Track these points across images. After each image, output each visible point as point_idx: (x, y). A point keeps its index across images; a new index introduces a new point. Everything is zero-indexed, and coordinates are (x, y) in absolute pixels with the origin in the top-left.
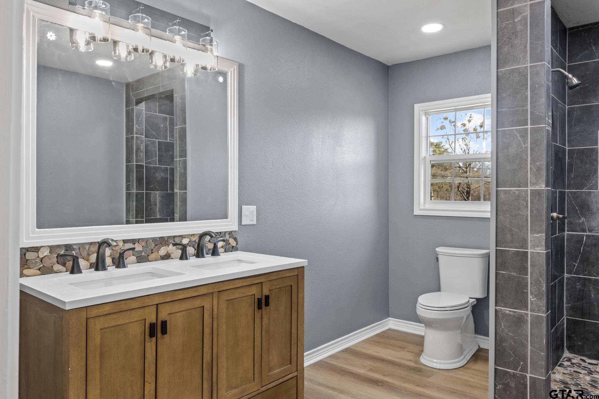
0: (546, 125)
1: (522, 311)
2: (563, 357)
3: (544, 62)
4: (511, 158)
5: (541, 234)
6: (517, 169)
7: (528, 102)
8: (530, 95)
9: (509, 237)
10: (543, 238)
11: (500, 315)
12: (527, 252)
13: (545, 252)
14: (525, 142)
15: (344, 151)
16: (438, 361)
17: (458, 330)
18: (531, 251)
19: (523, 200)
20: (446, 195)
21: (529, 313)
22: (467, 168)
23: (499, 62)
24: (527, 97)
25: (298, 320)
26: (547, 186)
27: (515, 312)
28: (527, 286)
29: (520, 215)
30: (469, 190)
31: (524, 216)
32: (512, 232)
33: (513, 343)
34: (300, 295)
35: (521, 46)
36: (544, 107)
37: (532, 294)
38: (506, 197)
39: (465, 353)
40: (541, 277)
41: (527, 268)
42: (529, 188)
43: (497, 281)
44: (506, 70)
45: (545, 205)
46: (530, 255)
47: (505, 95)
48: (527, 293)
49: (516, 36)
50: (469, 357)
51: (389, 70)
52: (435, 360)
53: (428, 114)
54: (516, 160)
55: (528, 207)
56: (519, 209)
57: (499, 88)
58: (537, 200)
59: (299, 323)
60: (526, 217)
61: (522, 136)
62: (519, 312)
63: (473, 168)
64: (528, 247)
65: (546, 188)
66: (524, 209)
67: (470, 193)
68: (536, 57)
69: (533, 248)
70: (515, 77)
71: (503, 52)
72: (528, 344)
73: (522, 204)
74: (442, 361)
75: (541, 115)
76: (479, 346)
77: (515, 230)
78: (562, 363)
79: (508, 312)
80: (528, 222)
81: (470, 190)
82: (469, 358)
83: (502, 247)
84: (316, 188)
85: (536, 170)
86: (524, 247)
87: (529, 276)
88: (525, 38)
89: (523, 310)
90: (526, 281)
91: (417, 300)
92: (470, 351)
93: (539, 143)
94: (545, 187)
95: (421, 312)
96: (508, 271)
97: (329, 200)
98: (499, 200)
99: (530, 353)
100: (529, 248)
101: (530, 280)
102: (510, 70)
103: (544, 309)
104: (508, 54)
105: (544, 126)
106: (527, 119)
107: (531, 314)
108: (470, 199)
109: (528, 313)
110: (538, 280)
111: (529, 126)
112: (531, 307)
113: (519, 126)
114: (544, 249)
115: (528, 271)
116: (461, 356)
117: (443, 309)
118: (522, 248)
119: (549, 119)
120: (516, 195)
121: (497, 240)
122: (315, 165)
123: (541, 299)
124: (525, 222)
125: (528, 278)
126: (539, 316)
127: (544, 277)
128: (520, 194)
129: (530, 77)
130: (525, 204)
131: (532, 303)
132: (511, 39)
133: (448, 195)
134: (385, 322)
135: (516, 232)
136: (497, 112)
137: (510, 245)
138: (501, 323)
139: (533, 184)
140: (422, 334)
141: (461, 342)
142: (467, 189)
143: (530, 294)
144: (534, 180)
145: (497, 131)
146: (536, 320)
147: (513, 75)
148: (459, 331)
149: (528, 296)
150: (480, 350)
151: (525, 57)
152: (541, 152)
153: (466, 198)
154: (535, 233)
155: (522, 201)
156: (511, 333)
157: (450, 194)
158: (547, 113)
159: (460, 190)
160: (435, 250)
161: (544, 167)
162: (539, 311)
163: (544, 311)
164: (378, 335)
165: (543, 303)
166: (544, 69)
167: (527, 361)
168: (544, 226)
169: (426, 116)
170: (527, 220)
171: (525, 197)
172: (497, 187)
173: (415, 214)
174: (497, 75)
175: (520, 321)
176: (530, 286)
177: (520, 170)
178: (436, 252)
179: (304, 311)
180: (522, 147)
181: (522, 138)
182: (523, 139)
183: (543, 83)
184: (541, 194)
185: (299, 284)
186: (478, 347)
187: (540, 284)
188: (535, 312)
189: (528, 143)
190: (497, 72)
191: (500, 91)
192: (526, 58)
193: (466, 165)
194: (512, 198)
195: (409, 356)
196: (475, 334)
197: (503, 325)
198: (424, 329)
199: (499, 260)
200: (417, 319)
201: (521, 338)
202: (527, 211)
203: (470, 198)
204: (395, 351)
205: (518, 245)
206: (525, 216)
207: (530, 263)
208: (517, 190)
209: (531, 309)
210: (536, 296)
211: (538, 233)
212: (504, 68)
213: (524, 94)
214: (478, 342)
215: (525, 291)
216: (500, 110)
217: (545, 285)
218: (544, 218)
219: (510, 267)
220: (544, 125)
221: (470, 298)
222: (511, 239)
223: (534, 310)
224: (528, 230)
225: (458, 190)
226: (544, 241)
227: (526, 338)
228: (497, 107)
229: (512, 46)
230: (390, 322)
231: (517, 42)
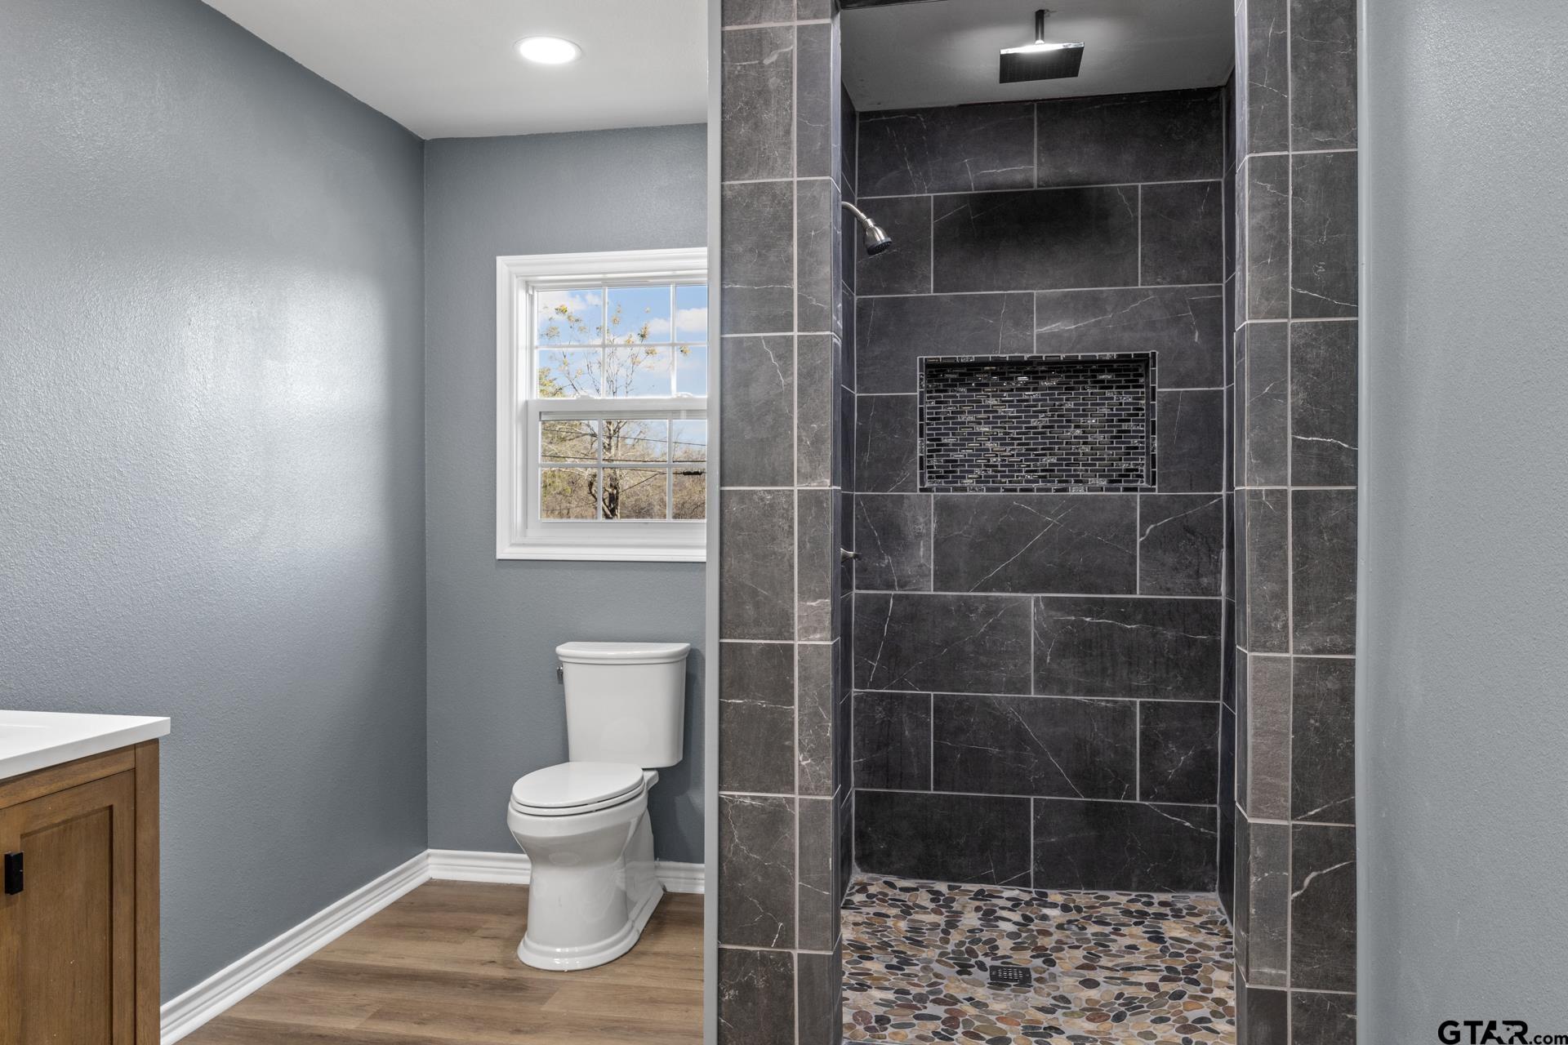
0: (833, 333)
1: (781, 795)
2: (850, 885)
3: (827, 178)
4: (754, 410)
5: (823, 600)
6: (767, 438)
7: (793, 271)
8: (798, 254)
9: (749, 610)
10: (826, 610)
11: (730, 811)
12: (792, 645)
13: (831, 643)
14: (787, 372)
15: (289, 372)
16: (567, 950)
17: (616, 860)
18: (800, 643)
19: (783, 517)
20: (560, 504)
21: (797, 797)
22: (610, 438)
23: (727, 162)
24: (790, 260)
25: (138, 918)
26: (834, 483)
27: (766, 799)
28: (792, 730)
29: (775, 553)
30: (615, 492)
31: (784, 557)
32: (757, 599)
33: (760, 879)
34: (143, 836)
35: (777, 128)
36: (827, 287)
37: (802, 750)
38: (743, 509)
39: (633, 914)
40: (823, 706)
41: (792, 687)
42: (796, 488)
43: (724, 726)
44: (743, 184)
45: (831, 529)
46: (799, 653)
47: (741, 249)
48: (792, 749)
49: (767, 103)
50: (641, 924)
51: (425, 152)
52: (558, 950)
53: (533, 288)
54: (766, 414)
55: (793, 534)
56: (774, 539)
57: (725, 228)
58: (815, 518)
59: (140, 928)
60: (788, 560)
61: (779, 357)
62: (775, 798)
63: (624, 438)
64: (793, 633)
65: (834, 487)
66: (785, 539)
67: (617, 498)
68: (811, 163)
69: (805, 634)
70: (765, 206)
71: (735, 137)
72: (794, 876)
73: (780, 527)
74: (576, 949)
75: (822, 307)
76: (664, 889)
77: (765, 592)
78: (849, 898)
79: (748, 801)
80: (793, 572)
81: (618, 493)
82: (644, 925)
83: (735, 638)
84: (197, 485)
85: (812, 443)
86: (786, 634)
87: (796, 707)
88: (786, 110)
89: (783, 793)
90: (790, 719)
91: (510, 792)
92: (645, 905)
93: (817, 376)
94: (831, 486)
95: (521, 824)
96: (748, 697)
97: (242, 521)
98: (727, 517)
99: (799, 897)
100: (796, 637)
101: (799, 716)
102: (753, 187)
103: (830, 782)
104: (749, 145)
105: (828, 336)
106: (792, 316)
107: (800, 799)
108: (619, 515)
109: (793, 798)
110: (817, 714)
111: (795, 333)
112: (800, 781)
113: (774, 331)
114: (829, 637)
115: (793, 693)
116: (624, 925)
117: (580, 810)
118: (780, 636)
119: (838, 319)
120: (765, 505)
121: (723, 619)
122: (192, 413)
123: (823, 758)
124: (786, 573)
125: (793, 710)
126: (818, 801)
127: (830, 705)
128: (776, 501)
129: (798, 208)
130: (786, 527)
131: (802, 770)
132: (755, 108)
133: (565, 504)
134: (416, 863)
135: (766, 597)
136: (722, 290)
137: (754, 631)
138: (732, 833)
139: (804, 477)
140: (522, 879)
141: (622, 886)
142: (610, 490)
143: (799, 751)
144: (807, 469)
145: (722, 339)
146: (813, 811)
147: (758, 199)
148: (620, 860)
149: (793, 756)
150: (668, 898)
151: (786, 158)
152: (821, 397)
153: (609, 513)
154: (808, 598)
155: (780, 520)
156: (756, 854)
157: (569, 503)
158: (835, 302)
159: (593, 492)
160: (555, 650)
161: (829, 435)
162: (818, 790)
163: (829, 788)
164: (396, 905)
165: (827, 769)
166: (827, 193)
167: (794, 918)
168: (829, 581)
169: (527, 291)
170: (792, 566)
171: (787, 510)
172: (722, 485)
173: (499, 556)
174: (722, 196)
175: (776, 818)
176: (799, 729)
177: (775, 441)
178: (557, 656)
179: (158, 880)
180: (779, 385)
181: (780, 360)
182: (781, 363)
183: (826, 227)
184: (822, 502)
185: (139, 800)
186: (662, 892)
187: (820, 723)
188: (810, 794)
189: (792, 373)
190: (722, 186)
191: (729, 238)
192: (789, 161)
193: (610, 430)
194: (757, 512)
195: (490, 950)
196: (655, 859)
197: (736, 836)
198: (529, 866)
199: (726, 671)
200: (508, 843)
201: (778, 863)
202: (792, 544)
203: (618, 512)
204: (448, 942)
205: (770, 630)
206: (787, 557)
207: (799, 672)
208: (769, 492)
209: (801, 788)
210: (812, 753)
211: (815, 600)
212: (738, 179)
213: (785, 252)
214: (660, 879)
215: (787, 743)
216: (730, 286)
217: (830, 724)
218: (829, 560)
219: (753, 688)
220: (828, 333)
221: (644, 769)
222: (756, 616)
223: (807, 789)
224: (793, 590)
225: (591, 493)
226: (829, 616)
227: (789, 862)
228: (722, 279)
229: (756, 126)
230: (430, 860)
231: (768, 116)
